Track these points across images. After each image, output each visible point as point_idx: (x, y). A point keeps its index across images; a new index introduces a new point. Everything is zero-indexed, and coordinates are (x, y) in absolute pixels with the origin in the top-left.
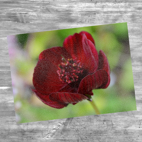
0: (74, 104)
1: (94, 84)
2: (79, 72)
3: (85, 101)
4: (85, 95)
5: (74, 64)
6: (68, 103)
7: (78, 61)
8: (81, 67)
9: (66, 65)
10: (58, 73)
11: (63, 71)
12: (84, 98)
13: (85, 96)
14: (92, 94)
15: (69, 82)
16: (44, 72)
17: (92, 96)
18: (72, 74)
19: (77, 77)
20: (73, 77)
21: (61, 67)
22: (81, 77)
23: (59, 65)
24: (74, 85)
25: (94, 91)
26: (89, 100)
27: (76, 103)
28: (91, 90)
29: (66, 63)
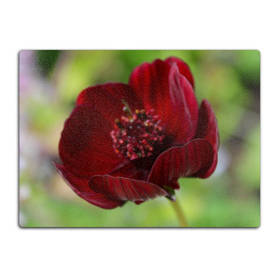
0: (138, 203)
2: (155, 139)
3: (162, 200)
4: (162, 188)
5: (147, 121)
6: (124, 199)
7: (156, 117)
8: (160, 129)
9: (132, 121)
10: (113, 137)
11: (124, 133)
12: (160, 194)
13: (162, 190)
14: (177, 187)
15: (133, 158)
17: (176, 191)
18: (141, 142)
19: (151, 149)
20: (141, 147)
21: (121, 125)
22: (157, 149)
23: (117, 120)
24: (143, 162)
25: (181, 181)
26: (169, 198)
27: (142, 202)
28: (176, 179)
29: (132, 117)
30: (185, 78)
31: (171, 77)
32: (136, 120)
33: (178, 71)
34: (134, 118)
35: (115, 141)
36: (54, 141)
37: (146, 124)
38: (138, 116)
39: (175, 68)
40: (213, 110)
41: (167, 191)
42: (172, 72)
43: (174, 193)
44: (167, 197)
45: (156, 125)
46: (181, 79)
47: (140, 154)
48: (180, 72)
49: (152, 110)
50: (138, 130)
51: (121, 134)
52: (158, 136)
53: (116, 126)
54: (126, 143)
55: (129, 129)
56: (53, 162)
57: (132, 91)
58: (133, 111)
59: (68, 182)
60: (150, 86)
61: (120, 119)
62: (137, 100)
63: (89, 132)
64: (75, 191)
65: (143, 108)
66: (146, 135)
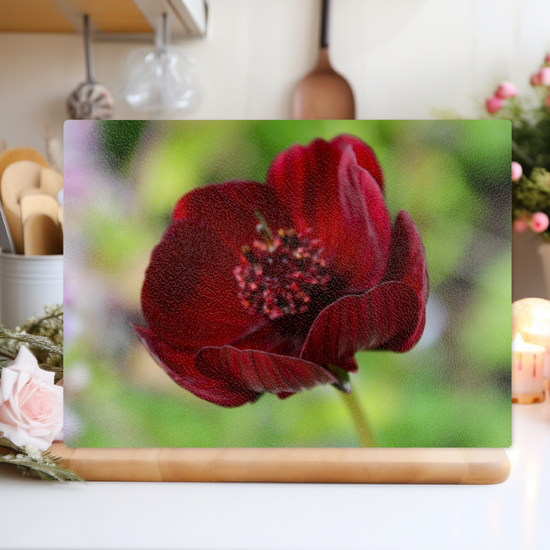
0: (283, 396)
2: (314, 282)
3: (326, 390)
5: (300, 250)
6: (259, 389)
7: (315, 242)
8: (323, 263)
9: (272, 249)
10: (239, 278)
11: (259, 271)
12: (322, 379)
13: (327, 373)
14: (354, 367)
15: (275, 315)
16: (190, 270)
17: (351, 375)
18: (288, 286)
19: (307, 299)
20: (289, 296)
21: (253, 256)
23: (245, 248)
25: (360, 357)
26: (340, 387)
27: (289, 394)
28: (351, 353)
29: (272, 242)
30: (366, 172)
31: (342, 171)
32: (279, 249)
33: (355, 159)
34: (277, 243)
35: (242, 285)
36: (132, 285)
37: (297, 254)
38: (284, 240)
39: (349, 154)
40: (417, 229)
41: (336, 375)
42: (344, 162)
43: (347, 379)
44: (335, 385)
45: (315, 258)
46: (361, 173)
47: (286, 309)
48: (358, 162)
49: (309, 230)
50: (285, 267)
51: (252, 273)
52: (318, 277)
53: (244, 259)
54: (261, 289)
55: (268, 264)
56: (131, 324)
58: (274, 228)
59: (157, 358)
61: (251, 245)
62: (285, 207)
64: (172, 376)
66: (297, 274)
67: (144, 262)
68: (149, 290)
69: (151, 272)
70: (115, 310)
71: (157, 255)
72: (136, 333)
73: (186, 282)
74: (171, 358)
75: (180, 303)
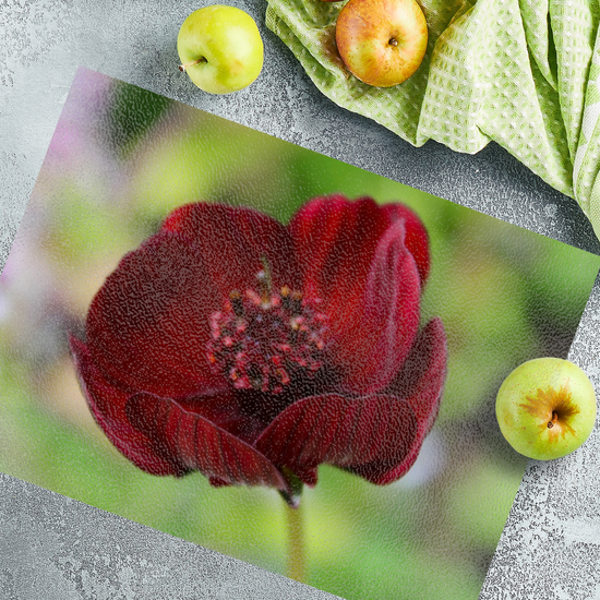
0: (216, 482)
1: (337, 448)
2: (302, 363)
3: (269, 495)
4: (280, 469)
5: (299, 319)
6: (190, 463)
7: (321, 317)
8: (321, 345)
9: (266, 306)
10: (215, 325)
11: (241, 325)
12: (271, 481)
13: (277, 473)
14: (312, 481)
15: (240, 384)
17: (306, 488)
19: (286, 380)
20: (266, 369)
21: (238, 304)
23: (235, 293)
24: (254, 412)
25: (324, 471)
26: (287, 497)
27: (225, 484)
29: (269, 298)
30: (411, 257)
31: (383, 246)
32: (274, 309)
33: (403, 237)
34: (274, 302)
35: (216, 336)
37: (294, 323)
38: (285, 300)
39: (398, 228)
41: (288, 483)
42: (389, 236)
43: (299, 490)
45: (314, 336)
46: (403, 258)
47: (257, 382)
48: (406, 242)
49: (318, 300)
51: (233, 325)
52: (310, 359)
53: (228, 306)
54: (234, 348)
57: (291, 239)
58: (278, 284)
60: (337, 243)
62: (296, 264)
63: (158, 295)
64: (92, 410)
65: (300, 288)
67: (110, 266)
68: (102, 300)
69: (113, 279)
70: (55, 308)
71: (127, 263)
72: (68, 343)
73: (148, 307)
74: (97, 388)
75: (132, 329)
